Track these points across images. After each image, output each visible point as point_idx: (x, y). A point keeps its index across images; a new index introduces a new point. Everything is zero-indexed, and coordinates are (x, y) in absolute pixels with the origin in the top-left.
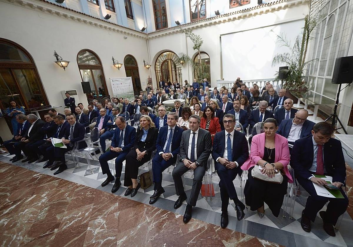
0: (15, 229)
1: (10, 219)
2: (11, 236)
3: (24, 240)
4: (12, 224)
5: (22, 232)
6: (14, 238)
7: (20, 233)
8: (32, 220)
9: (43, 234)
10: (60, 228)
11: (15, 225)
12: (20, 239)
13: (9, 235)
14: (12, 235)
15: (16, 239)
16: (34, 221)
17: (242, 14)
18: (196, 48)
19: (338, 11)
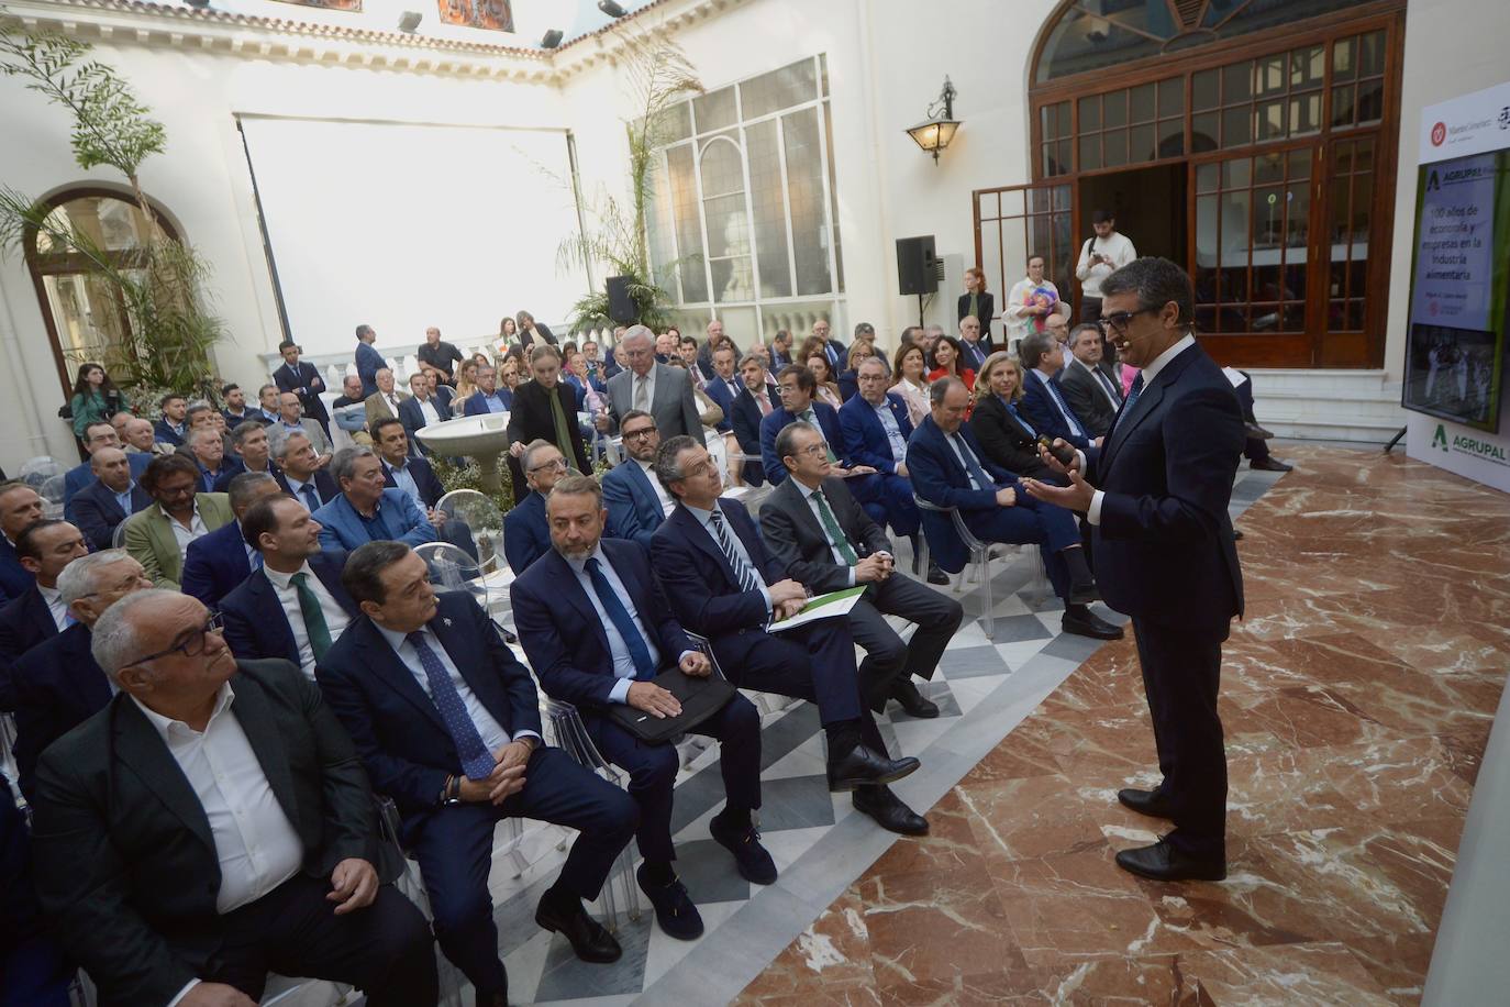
0: (1341, 787)
1: (1290, 834)
2: (1376, 781)
3: (1376, 738)
4: (1320, 808)
5: (1346, 761)
6: (1381, 766)
7: (1356, 762)
9: (1338, 708)
10: (1303, 684)
11: (1320, 796)
12: (1376, 751)
13: (1375, 787)
14: (1369, 779)
15: (1382, 760)
17: (345, 49)
18: (108, 161)
19: (742, 134)
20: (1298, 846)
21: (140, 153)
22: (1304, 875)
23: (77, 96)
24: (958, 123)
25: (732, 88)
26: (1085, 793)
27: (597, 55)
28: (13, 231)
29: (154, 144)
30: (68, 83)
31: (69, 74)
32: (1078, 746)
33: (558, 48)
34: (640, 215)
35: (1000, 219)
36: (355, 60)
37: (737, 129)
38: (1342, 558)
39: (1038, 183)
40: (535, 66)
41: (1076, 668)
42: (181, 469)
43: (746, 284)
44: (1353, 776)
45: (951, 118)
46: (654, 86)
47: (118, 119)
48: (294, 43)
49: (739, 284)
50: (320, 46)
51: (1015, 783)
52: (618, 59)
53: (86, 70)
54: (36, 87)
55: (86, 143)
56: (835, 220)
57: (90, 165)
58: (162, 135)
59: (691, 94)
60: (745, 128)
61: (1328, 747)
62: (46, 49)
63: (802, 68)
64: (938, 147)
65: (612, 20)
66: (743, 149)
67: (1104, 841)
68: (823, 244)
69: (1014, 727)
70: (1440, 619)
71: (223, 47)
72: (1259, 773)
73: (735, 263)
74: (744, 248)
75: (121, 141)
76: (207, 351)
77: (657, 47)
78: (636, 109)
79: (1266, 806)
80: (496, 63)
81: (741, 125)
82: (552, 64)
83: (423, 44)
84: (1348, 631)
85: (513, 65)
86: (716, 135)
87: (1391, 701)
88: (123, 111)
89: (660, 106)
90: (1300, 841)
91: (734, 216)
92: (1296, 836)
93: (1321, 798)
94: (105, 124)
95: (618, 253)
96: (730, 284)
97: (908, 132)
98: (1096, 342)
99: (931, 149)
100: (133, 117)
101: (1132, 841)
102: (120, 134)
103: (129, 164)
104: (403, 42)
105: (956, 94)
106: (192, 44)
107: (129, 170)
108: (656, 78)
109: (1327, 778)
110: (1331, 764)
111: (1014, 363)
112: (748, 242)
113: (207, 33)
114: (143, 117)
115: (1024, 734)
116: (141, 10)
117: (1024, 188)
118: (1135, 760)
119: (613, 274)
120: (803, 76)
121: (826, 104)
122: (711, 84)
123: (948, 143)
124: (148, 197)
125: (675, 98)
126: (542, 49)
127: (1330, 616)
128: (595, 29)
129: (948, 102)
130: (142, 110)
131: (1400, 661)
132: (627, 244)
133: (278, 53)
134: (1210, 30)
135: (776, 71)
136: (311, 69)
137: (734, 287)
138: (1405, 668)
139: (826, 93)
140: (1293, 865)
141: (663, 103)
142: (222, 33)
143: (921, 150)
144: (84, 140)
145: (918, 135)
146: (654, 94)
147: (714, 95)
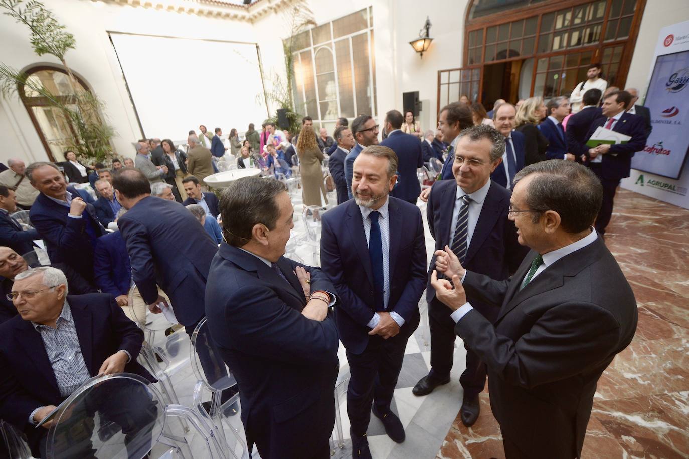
0: (680, 364)
1: (670, 394)
3: (683, 335)
4: (676, 377)
5: (675, 348)
7: (680, 349)
8: (645, 347)
11: (673, 370)
12: (687, 343)
16: (644, 343)
18: (49, 52)
19: (334, 45)
20: (677, 402)
21: (64, 48)
23: (28, 18)
24: (431, 39)
25: (329, 23)
27: (269, 8)
28: (11, 85)
29: (70, 44)
30: (22, 11)
31: (22, 6)
33: (251, 4)
34: (289, 82)
36: (160, 6)
37: (331, 43)
38: (617, 236)
39: (466, 67)
40: (241, 13)
43: (335, 112)
44: (683, 358)
45: (429, 36)
46: (295, 22)
47: (51, 31)
49: (332, 112)
52: (278, 9)
53: (30, 4)
54: (8, 14)
55: (38, 43)
56: (374, 85)
57: (41, 54)
58: (74, 40)
59: (311, 26)
60: (335, 42)
61: (662, 340)
63: (361, 14)
64: (423, 50)
66: (334, 52)
68: (368, 95)
70: (678, 268)
73: (330, 103)
74: (334, 97)
75: (54, 42)
76: (110, 141)
78: (288, 33)
79: (648, 376)
80: (224, 10)
81: (333, 40)
82: (248, 12)
84: (638, 274)
86: (323, 45)
87: (680, 313)
88: (53, 27)
89: (297, 32)
91: (330, 82)
92: (673, 396)
94: (45, 33)
95: (281, 99)
96: (328, 112)
97: (410, 43)
99: (420, 51)
100: (58, 30)
102: (53, 38)
103: (60, 53)
105: (431, 25)
107: (60, 56)
108: (296, 18)
109: (671, 359)
110: (668, 350)
112: (336, 94)
114: (63, 30)
117: (460, 69)
119: (279, 108)
120: (361, 17)
121: (372, 31)
122: (320, 22)
123: (427, 48)
124: (71, 70)
125: (303, 28)
126: (244, 5)
127: (626, 266)
129: (428, 29)
130: (62, 27)
131: (671, 290)
132: (284, 95)
133: (123, 2)
135: (349, 15)
136: (140, 10)
137: (330, 114)
138: (676, 294)
139: (371, 25)
141: (299, 30)
143: (415, 52)
144: (36, 41)
145: (414, 45)
146: (295, 26)
147: (321, 26)
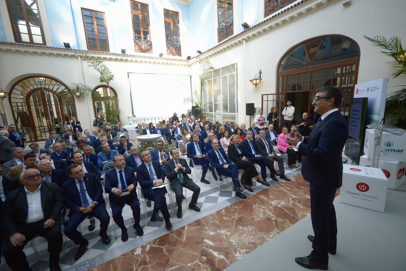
0: (258, 242)
4: (250, 245)
17: (148, 60)
18: (104, 82)
19: (221, 78)
20: (238, 252)
21: (110, 80)
22: (233, 259)
23: (100, 70)
24: (261, 80)
25: (220, 69)
26: (208, 232)
27: (196, 61)
29: (112, 78)
30: (99, 68)
31: (99, 66)
32: (215, 222)
33: (190, 59)
35: (267, 101)
36: (150, 62)
39: (278, 93)
40: (185, 63)
41: (229, 205)
42: (82, 142)
45: (260, 78)
46: (205, 68)
47: (107, 74)
48: (139, 59)
49: (219, 109)
50: (143, 60)
51: (198, 227)
53: (102, 66)
54: (95, 69)
56: (237, 98)
57: (102, 82)
58: (114, 77)
59: (212, 70)
61: (263, 232)
62: (96, 63)
63: (233, 65)
64: (257, 84)
65: (199, 54)
66: (221, 82)
67: (203, 242)
68: (234, 102)
69: (207, 215)
71: (127, 60)
72: (244, 235)
73: (218, 105)
75: (107, 78)
77: (205, 61)
79: (240, 243)
80: (177, 62)
81: (221, 76)
82: (188, 63)
83: (163, 59)
85: (180, 63)
86: (217, 78)
89: (206, 72)
90: (239, 252)
91: (219, 95)
93: (252, 243)
94: (105, 75)
97: (250, 81)
98: (264, 133)
99: (255, 85)
100: (109, 74)
101: (208, 244)
103: (108, 82)
104: (159, 59)
105: (262, 73)
106: (122, 60)
108: (205, 66)
109: (257, 239)
110: (261, 236)
111: (237, 136)
112: (221, 101)
113: (124, 58)
114: (111, 74)
115: (208, 217)
116: (113, 55)
117: (273, 94)
118: (223, 227)
119: (194, 105)
120: (233, 67)
121: (237, 73)
122: (216, 68)
123: (259, 83)
125: (209, 70)
126: (187, 60)
127: (292, 203)
128: (196, 56)
129: (260, 74)
131: (297, 216)
132: (198, 100)
133: (136, 61)
134: (316, 62)
135: (228, 66)
136: (142, 64)
139: (237, 71)
140: (233, 256)
142: (126, 58)
143: (253, 85)
144: (101, 78)
145: (252, 81)
146: (204, 70)
147: (216, 70)
